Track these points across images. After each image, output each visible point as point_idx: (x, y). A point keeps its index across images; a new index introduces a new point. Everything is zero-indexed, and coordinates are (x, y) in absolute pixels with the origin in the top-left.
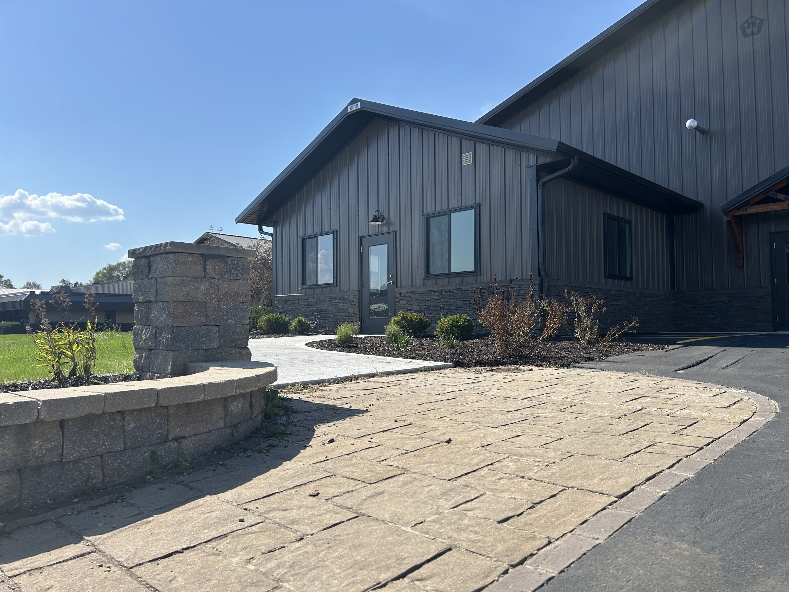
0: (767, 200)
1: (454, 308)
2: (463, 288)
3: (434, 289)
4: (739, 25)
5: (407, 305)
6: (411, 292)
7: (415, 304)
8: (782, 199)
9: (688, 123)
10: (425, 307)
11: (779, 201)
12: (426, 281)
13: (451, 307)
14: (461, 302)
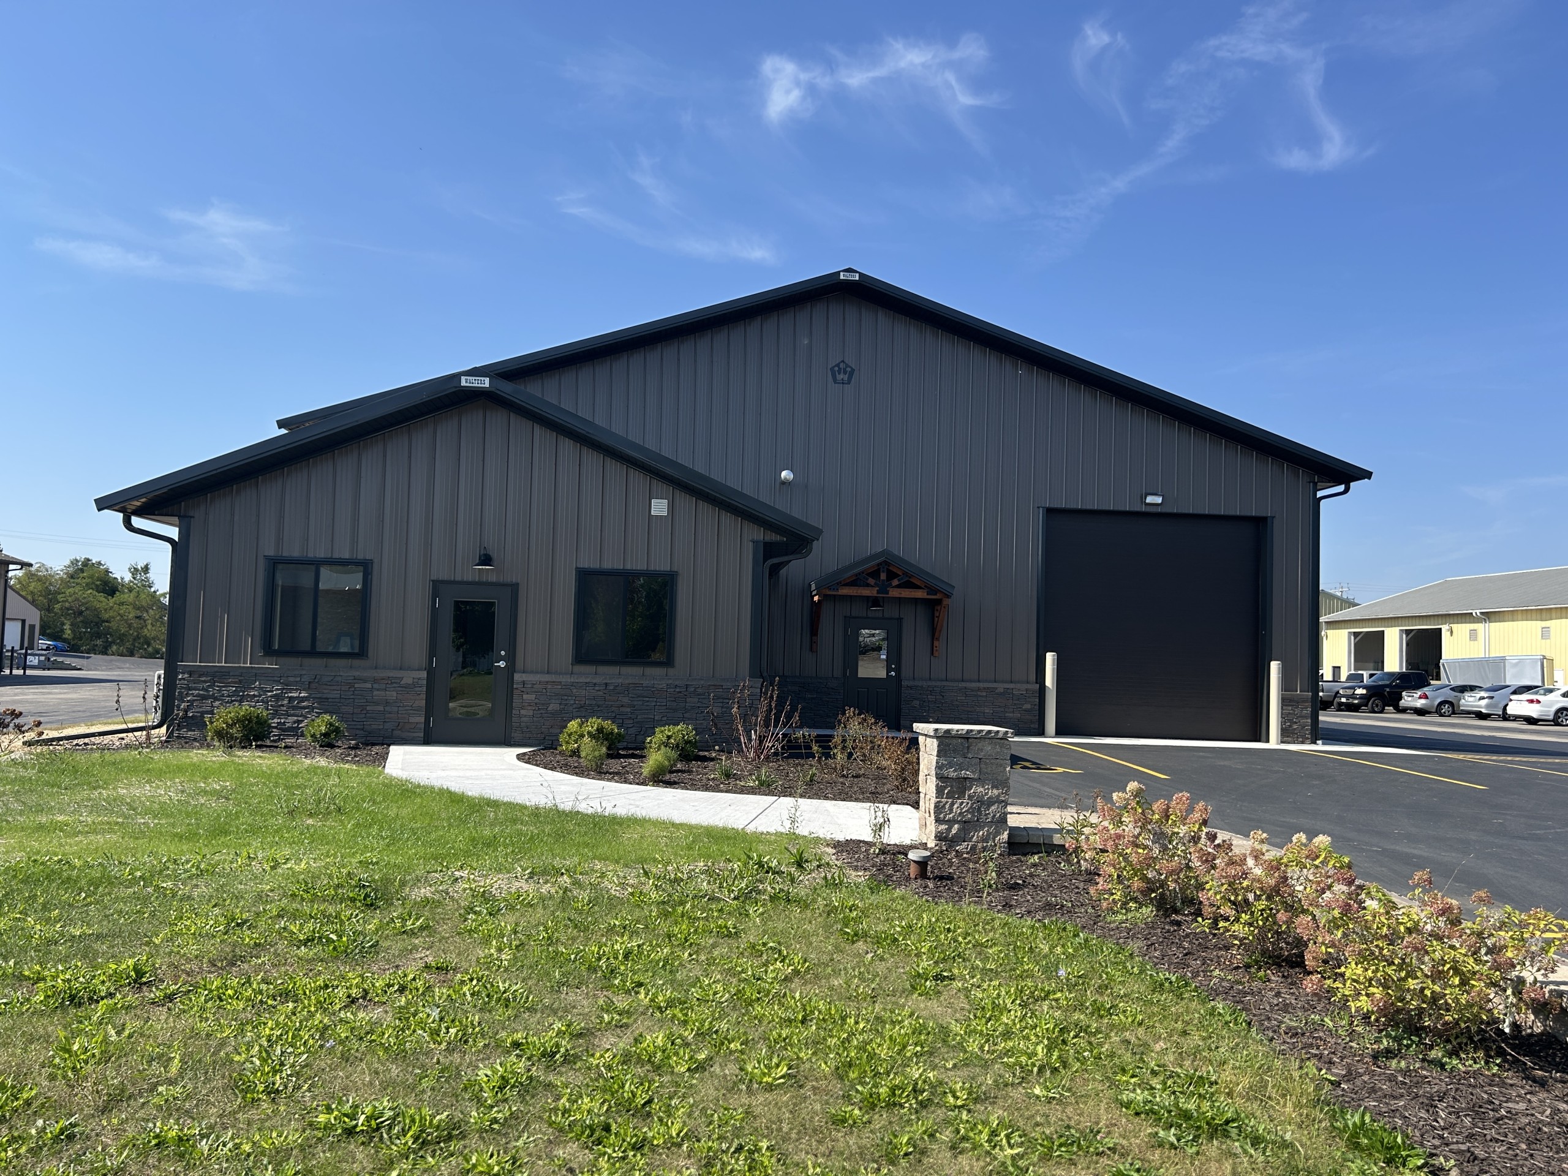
0: (854, 583)
1: (629, 710)
2: (645, 683)
3: (594, 681)
4: (830, 366)
5: (537, 701)
6: (547, 682)
7: (553, 701)
8: (872, 584)
9: (784, 474)
10: (575, 706)
11: (868, 585)
12: (575, 667)
13: (622, 709)
14: (640, 703)
